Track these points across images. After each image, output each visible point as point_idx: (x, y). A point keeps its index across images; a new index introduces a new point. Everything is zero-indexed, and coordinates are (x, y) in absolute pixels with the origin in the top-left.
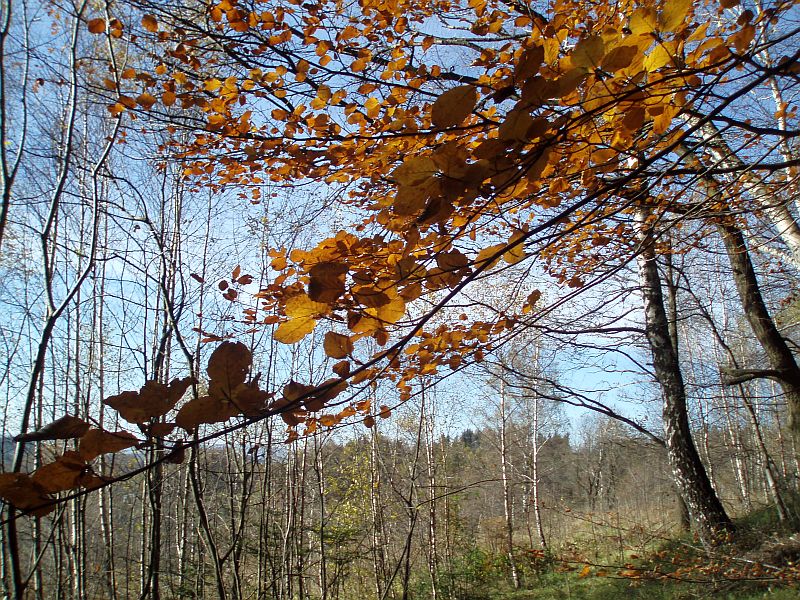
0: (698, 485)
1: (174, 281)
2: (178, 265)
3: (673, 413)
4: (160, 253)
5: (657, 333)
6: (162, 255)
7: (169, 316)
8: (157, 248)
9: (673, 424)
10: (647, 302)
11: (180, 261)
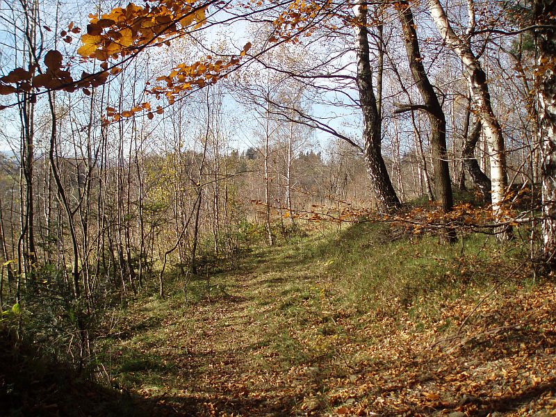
0: (381, 179)
1: (35, 32)
2: (37, 20)
3: (369, 132)
4: (23, 11)
5: (364, 80)
6: (26, 13)
7: (33, 57)
8: (22, 7)
9: (368, 140)
10: (359, 59)
11: (39, 18)
